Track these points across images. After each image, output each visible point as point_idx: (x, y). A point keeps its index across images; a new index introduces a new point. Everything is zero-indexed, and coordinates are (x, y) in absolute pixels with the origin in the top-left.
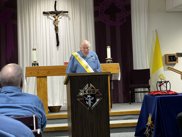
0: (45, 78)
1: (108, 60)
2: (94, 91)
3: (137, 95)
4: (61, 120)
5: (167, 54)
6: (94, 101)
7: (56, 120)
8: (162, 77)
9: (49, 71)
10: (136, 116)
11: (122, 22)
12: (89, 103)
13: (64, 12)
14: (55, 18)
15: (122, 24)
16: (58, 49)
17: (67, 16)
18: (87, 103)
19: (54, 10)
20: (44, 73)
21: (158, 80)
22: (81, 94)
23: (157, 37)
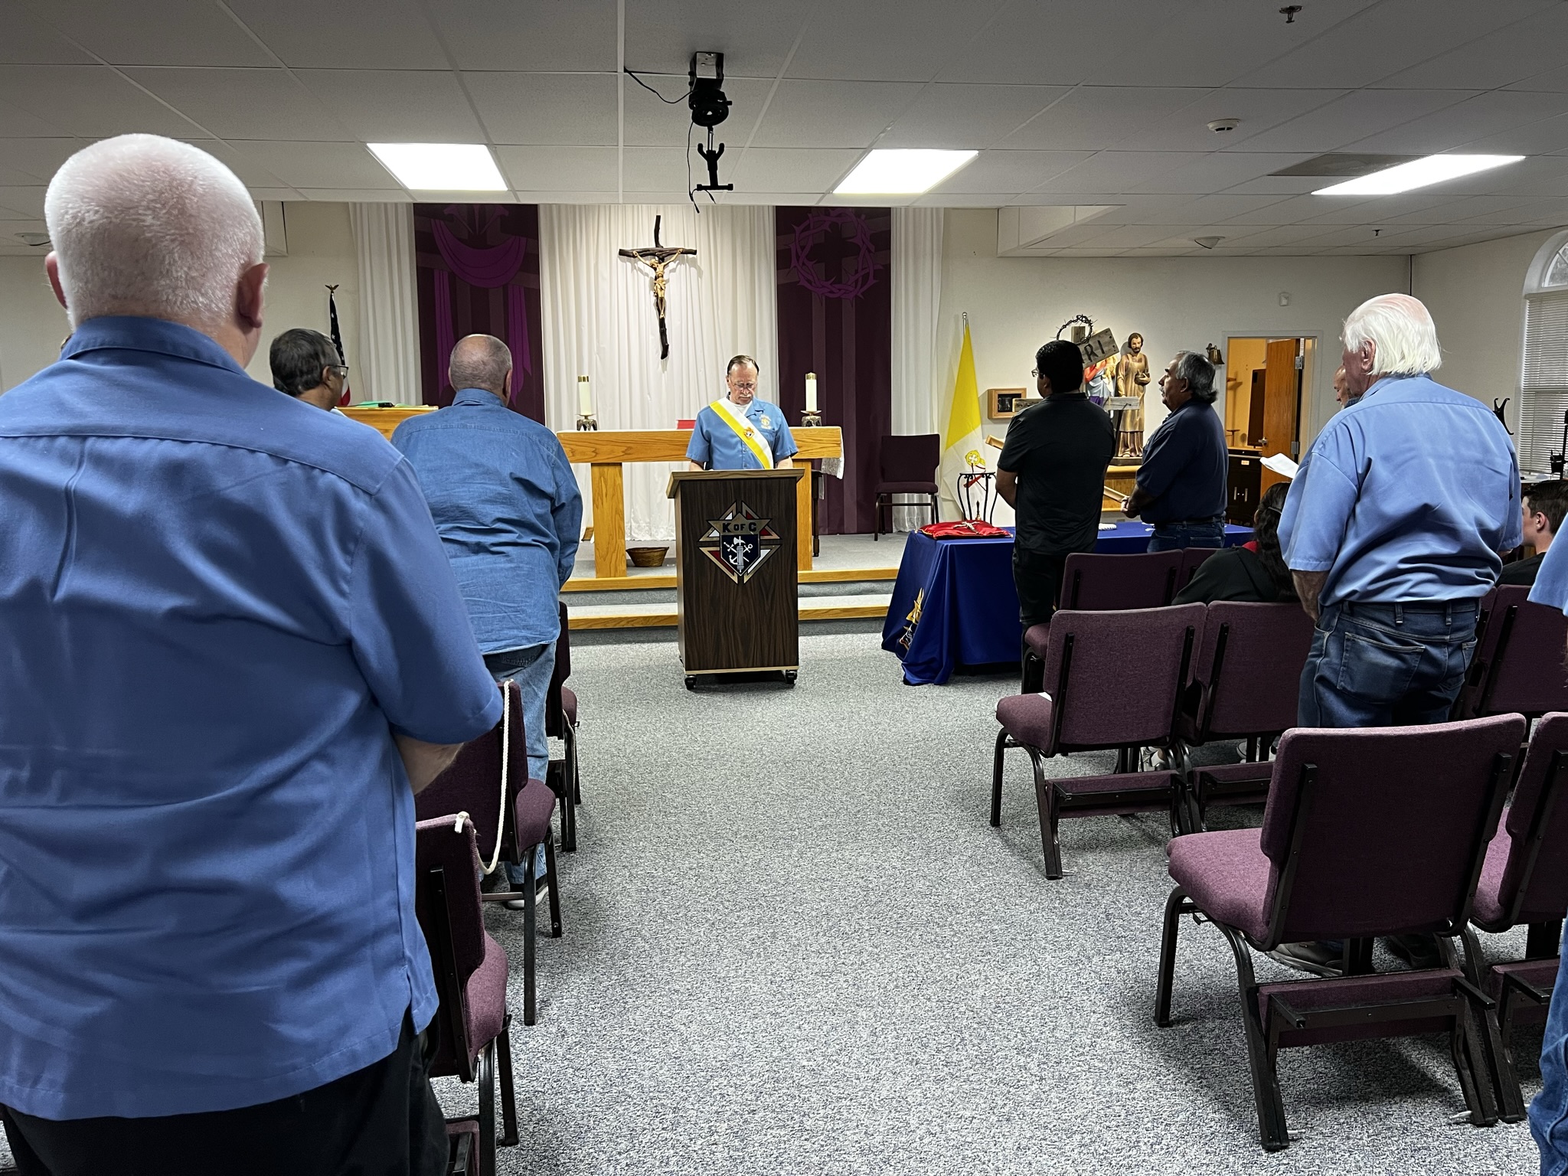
0: (617, 468)
1: (808, 415)
2: (755, 524)
3: (898, 512)
4: (665, 594)
5: (996, 390)
6: (752, 556)
7: (650, 593)
8: (976, 460)
9: (630, 448)
10: (885, 586)
11: (861, 287)
12: (740, 558)
13: (682, 253)
14: (655, 269)
15: (863, 294)
16: (664, 369)
17: (694, 263)
18: (732, 561)
19: (653, 245)
20: (613, 451)
21: (963, 467)
22: (715, 534)
23: (967, 337)
